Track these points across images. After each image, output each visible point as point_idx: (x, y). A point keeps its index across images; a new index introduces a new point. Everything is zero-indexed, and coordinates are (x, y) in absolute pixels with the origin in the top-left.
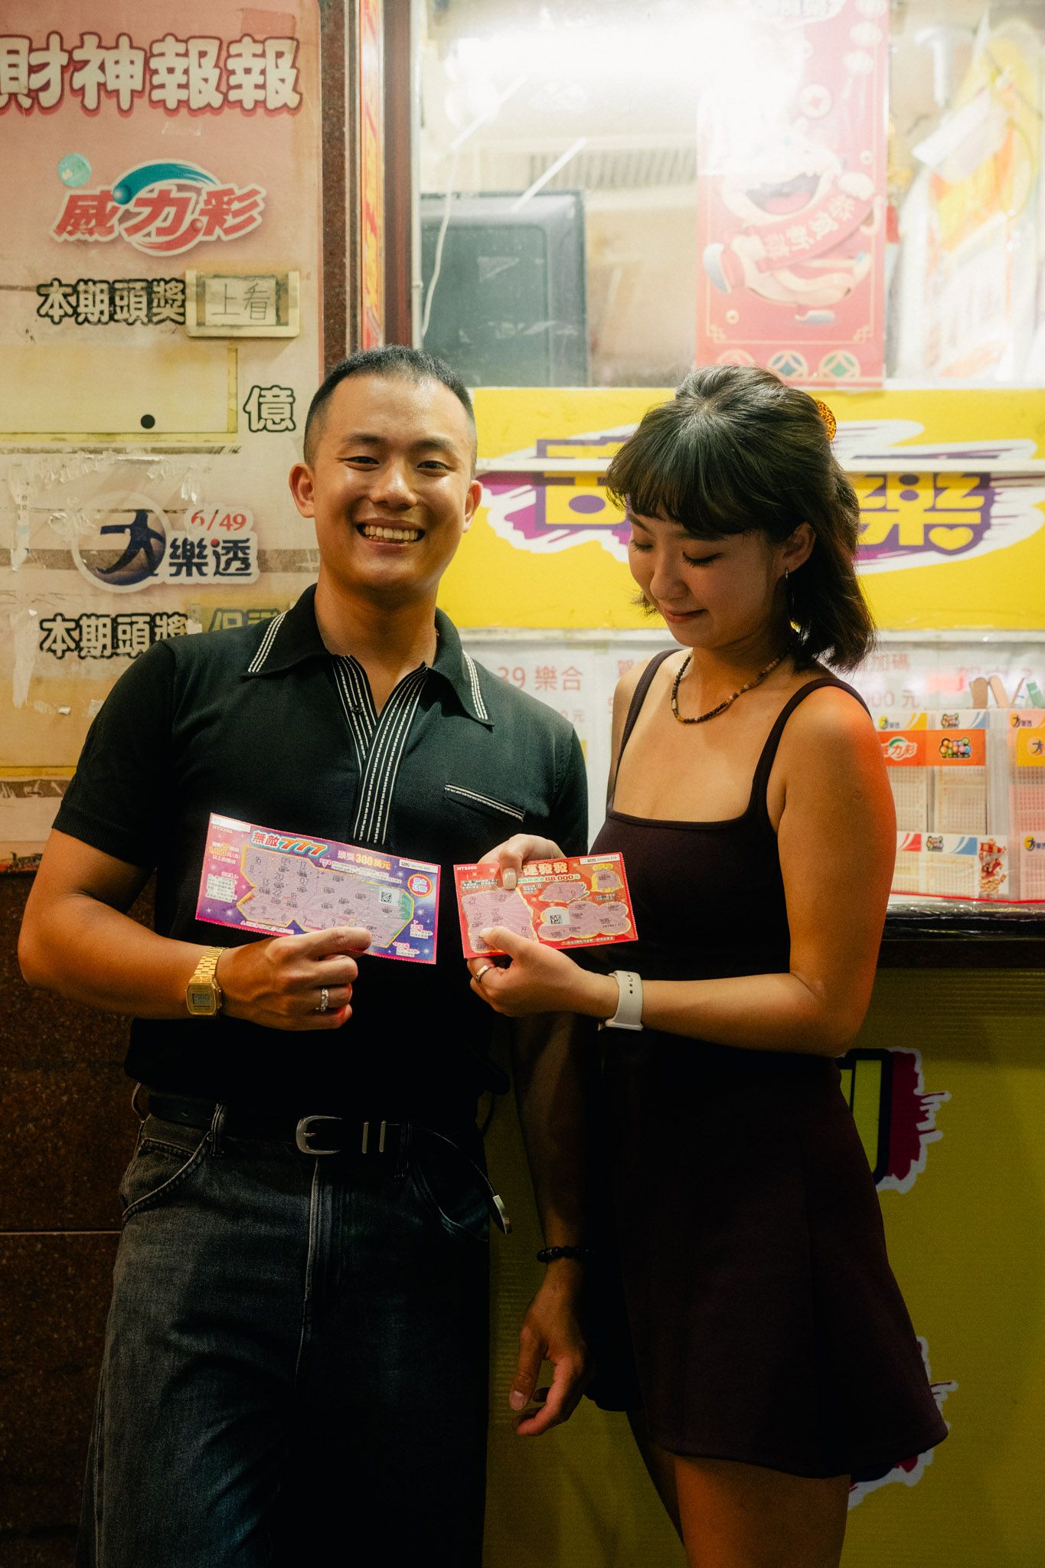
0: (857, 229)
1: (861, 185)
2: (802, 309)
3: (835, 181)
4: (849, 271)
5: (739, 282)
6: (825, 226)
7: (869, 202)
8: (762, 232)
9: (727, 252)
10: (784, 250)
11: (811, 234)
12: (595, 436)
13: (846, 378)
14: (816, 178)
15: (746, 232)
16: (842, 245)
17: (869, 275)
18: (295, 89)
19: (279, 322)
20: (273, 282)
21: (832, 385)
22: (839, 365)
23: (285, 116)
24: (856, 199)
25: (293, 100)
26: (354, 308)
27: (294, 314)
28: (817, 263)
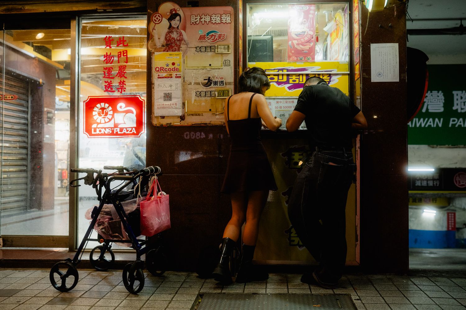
0: (311, 39)
1: (312, 33)
2: (303, 50)
3: (308, 32)
4: (310, 45)
5: (294, 47)
6: (306, 39)
7: (313, 35)
8: (297, 40)
9: (292, 42)
10: (300, 42)
11: (304, 40)
12: (273, 69)
13: (309, 60)
14: (305, 32)
15: (295, 40)
16: (309, 41)
17: (313, 46)
18: (230, 21)
19: (228, 51)
20: (227, 46)
21: (308, 61)
22: (309, 58)
23: (229, 24)
24: (311, 35)
25: (230, 22)
26: (238, 49)
27: (230, 50)
28: (305, 44)
